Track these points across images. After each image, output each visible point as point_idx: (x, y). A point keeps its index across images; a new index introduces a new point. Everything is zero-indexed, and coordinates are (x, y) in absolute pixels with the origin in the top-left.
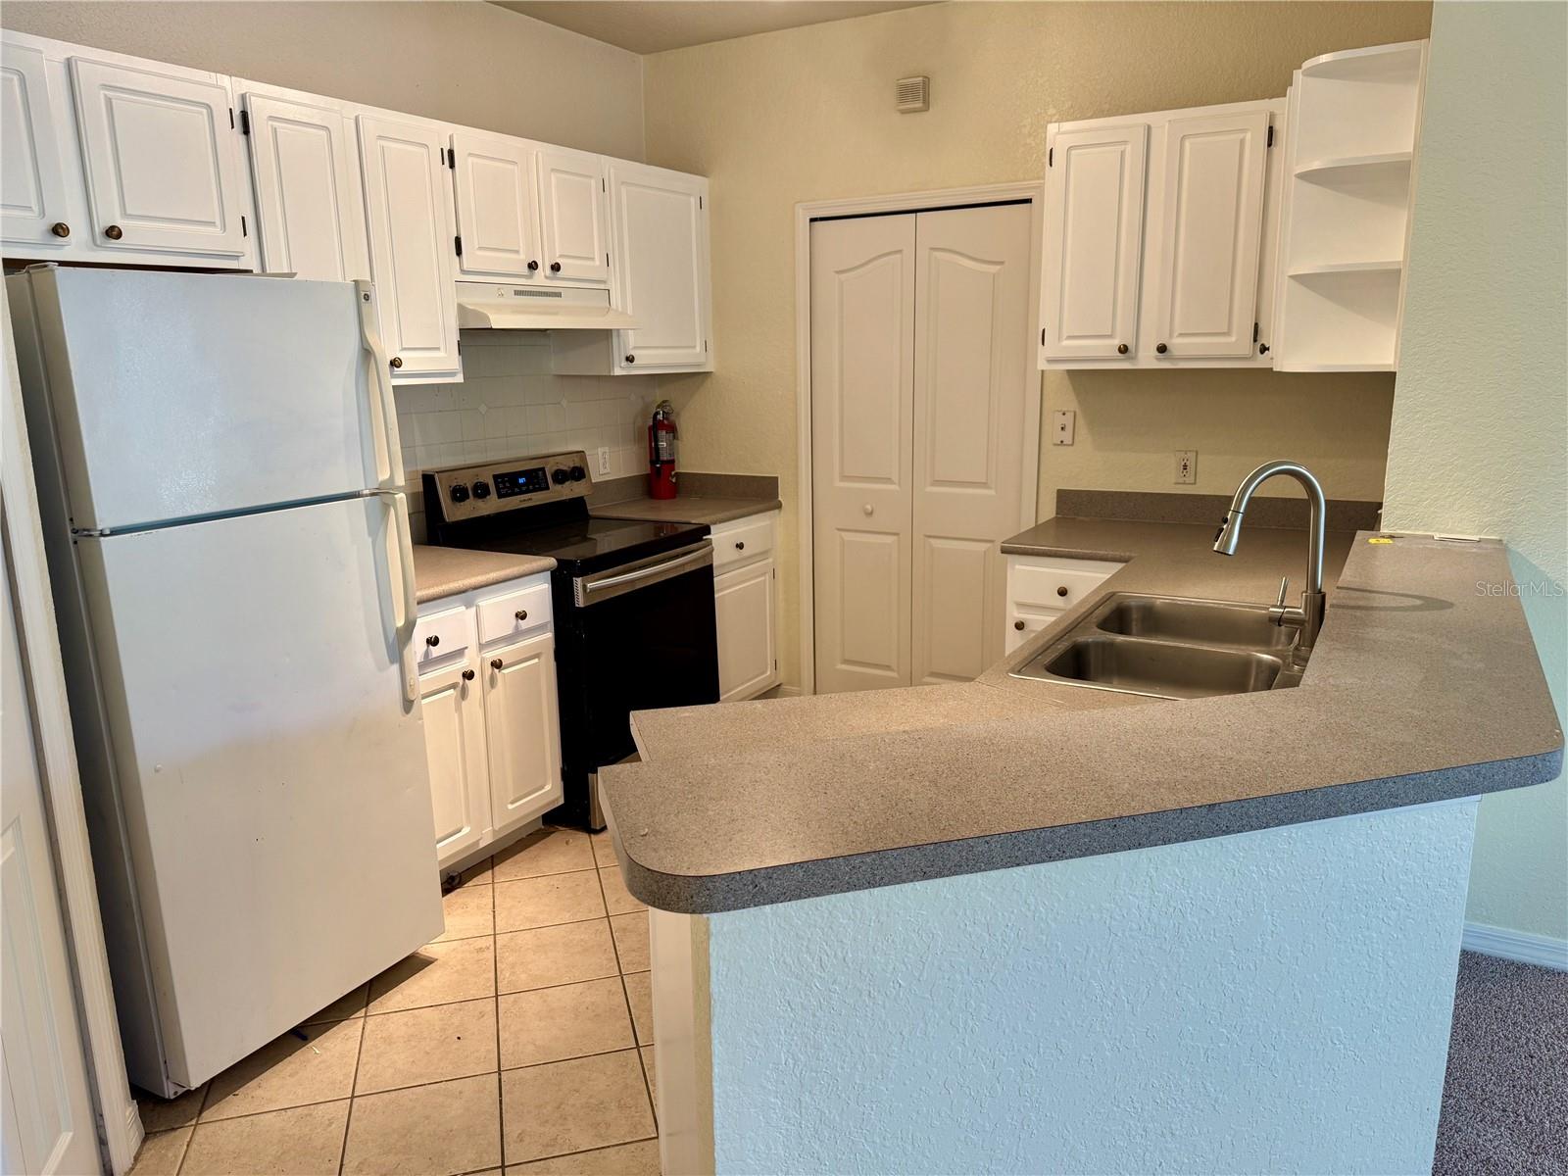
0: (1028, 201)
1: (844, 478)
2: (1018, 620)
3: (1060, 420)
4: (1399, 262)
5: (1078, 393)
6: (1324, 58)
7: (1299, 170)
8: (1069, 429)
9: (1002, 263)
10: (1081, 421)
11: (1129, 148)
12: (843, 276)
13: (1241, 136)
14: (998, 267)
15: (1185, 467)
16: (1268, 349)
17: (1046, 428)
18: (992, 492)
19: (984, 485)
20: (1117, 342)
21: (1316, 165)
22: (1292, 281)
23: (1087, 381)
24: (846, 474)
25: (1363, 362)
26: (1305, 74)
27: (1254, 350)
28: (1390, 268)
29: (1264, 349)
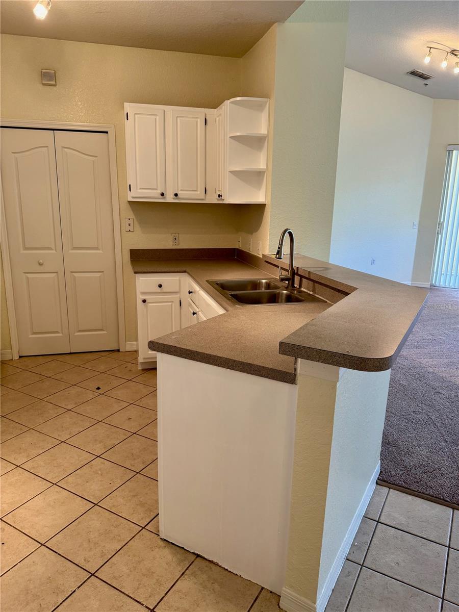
0: (107, 132)
1: (26, 249)
2: (143, 299)
3: (128, 222)
4: (265, 169)
5: (133, 210)
6: (238, 99)
7: (232, 135)
8: (132, 225)
9: (96, 156)
10: (136, 223)
11: (158, 118)
12: (16, 155)
13: (196, 120)
14: (94, 158)
15: (175, 239)
16: (219, 195)
17: (122, 224)
18: (101, 252)
19: (97, 249)
20: (159, 192)
21: (238, 134)
22: (230, 173)
23: (138, 206)
24: (27, 247)
25: (258, 201)
26: (231, 103)
27: (205, 197)
28: (261, 170)
29: (220, 196)
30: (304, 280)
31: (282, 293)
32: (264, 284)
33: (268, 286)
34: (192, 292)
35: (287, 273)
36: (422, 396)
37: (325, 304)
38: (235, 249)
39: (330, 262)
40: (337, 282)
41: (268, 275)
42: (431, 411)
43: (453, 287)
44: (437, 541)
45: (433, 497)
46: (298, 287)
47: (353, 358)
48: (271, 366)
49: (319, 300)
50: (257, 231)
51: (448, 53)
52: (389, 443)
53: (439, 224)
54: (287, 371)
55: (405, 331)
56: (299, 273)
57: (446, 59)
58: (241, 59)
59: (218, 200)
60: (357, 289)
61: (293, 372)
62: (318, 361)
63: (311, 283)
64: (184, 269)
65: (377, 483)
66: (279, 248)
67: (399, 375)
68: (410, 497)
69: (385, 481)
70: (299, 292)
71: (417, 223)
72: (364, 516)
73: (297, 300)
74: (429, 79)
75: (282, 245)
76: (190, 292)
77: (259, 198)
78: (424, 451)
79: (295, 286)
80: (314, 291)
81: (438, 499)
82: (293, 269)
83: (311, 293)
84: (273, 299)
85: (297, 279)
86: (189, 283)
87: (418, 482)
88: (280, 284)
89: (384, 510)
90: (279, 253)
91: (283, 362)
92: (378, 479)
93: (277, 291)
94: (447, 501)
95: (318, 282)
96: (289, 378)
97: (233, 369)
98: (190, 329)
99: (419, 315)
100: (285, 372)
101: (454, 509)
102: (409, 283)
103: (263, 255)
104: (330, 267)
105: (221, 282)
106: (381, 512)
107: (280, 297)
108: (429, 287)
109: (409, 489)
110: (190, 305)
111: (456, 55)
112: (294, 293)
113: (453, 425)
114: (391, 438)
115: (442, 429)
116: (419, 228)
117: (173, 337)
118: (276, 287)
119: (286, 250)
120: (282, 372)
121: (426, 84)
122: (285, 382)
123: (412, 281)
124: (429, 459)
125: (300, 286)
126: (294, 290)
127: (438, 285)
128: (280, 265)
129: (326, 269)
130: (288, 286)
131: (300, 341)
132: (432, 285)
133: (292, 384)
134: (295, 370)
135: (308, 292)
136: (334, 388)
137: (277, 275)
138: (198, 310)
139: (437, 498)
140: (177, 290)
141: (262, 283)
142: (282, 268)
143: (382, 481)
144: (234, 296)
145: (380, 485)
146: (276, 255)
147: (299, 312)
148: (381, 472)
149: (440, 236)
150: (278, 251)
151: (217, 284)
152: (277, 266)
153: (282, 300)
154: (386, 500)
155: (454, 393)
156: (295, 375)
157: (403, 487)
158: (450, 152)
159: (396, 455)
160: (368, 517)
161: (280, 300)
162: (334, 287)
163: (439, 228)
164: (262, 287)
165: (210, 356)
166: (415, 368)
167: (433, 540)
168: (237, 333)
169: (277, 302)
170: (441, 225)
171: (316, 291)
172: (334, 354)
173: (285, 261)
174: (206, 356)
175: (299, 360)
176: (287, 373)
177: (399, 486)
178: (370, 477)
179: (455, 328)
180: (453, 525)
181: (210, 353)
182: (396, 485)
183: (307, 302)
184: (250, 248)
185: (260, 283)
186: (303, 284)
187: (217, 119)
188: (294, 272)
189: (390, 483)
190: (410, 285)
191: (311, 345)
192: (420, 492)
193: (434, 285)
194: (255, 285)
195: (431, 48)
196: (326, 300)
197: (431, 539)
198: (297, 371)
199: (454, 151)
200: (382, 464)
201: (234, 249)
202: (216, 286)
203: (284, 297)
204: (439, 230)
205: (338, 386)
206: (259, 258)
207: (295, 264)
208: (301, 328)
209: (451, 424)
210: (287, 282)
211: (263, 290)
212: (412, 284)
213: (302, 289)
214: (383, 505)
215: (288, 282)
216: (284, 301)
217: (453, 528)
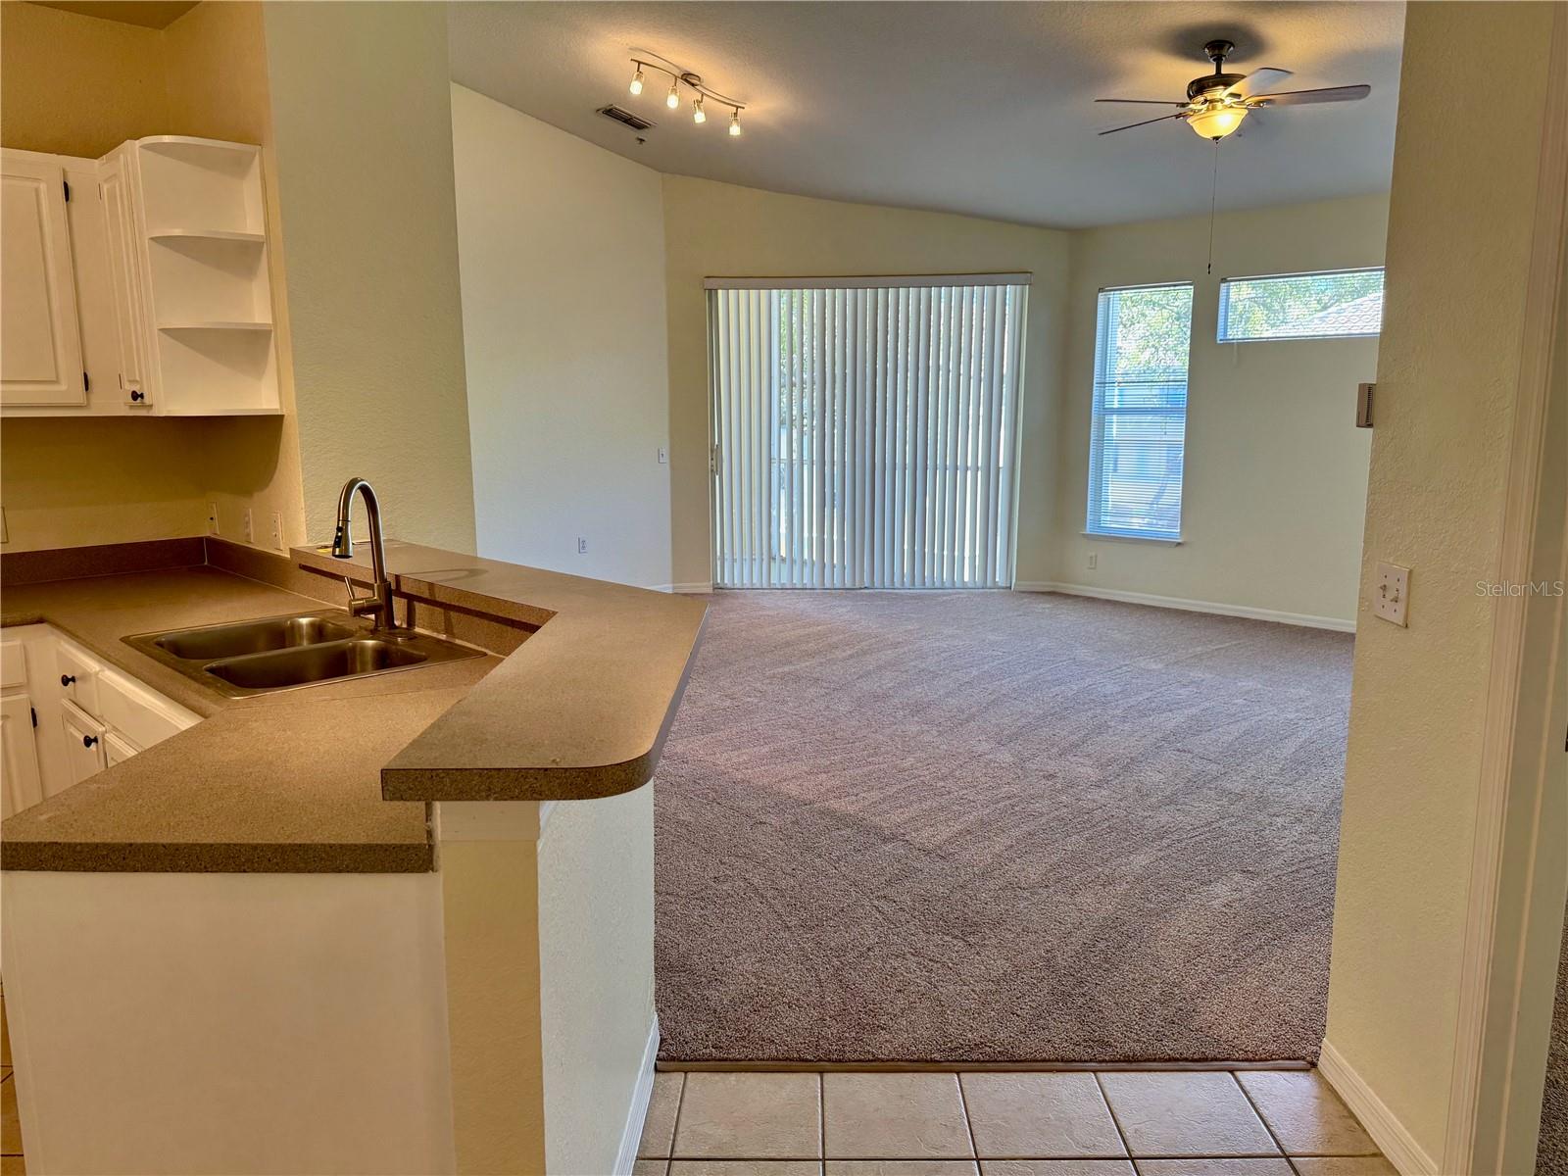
4: (268, 325)
6: (167, 139)
7: (157, 234)
13: (35, 185)
16: (134, 393)
21: (177, 232)
22: (161, 334)
25: (259, 407)
26: (144, 147)
27: (88, 399)
28: (258, 328)
29: (135, 396)
30: (419, 607)
31: (363, 648)
32: (305, 627)
33: (319, 632)
34: (73, 679)
35: (368, 593)
36: (726, 837)
37: (483, 661)
38: (201, 539)
39: (479, 556)
40: (506, 602)
41: (315, 603)
42: (750, 867)
43: (758, 586)
44: (799, 1155)
45: (780, 1060)
46: (405, 626)
47: (568, 774)
48: (363, 840)
49: (465, 653)
50: (267, 486)
51: (676, 77)
52: (671, 968)
53: (712, 451)
54: (407, 842)
55: (670, 695)
56: (404, 589)
57: (674, 91)
58: (162, 32)
59: (131, 407)
60: (554, 613)
61: (426, 842)
62: (487, 798)
63: (438, 610)
64: (37, 613)
65: (656, 1070)
66: (339, 529)
67: (674, 802)
68: (733, 1078)
69: (673, 1059)
70: (410, 639)
71: (665, 450)
72: (638, 1158)
73: (409, 660)
74: (646, 130)
75: (346, 520)
76: (66, 681)
77: (261, 399)
78: (748, 963)
79: (397, 623)
80: (448, 630)
81: (789, 1063)
82: (383, 580)
83: (443, 637)
84: (339, 665)
85: (399, 606)
86: (59, 653)
87: (743, 1038)
88: (352, 624)
89: (680, 1129)
90: (340, 541)
91: (396, 821)
92: (658, 1059)
93: (349, 643)
94: (807, 1060)
95: (456, 608)
96: (415, 858)
97: (254, 871)
98: (94, 787)
99: (693, 655)
100: (401, 846)
101: (821, 1072)
102: (667, 588)
103: (292, 550)
104: (479, 567)
105: (170, 638)
106: (675, 1135)
107: (358, 657)
108: (710, 590)
109: (726, 1060)
110: (70, 718)
111: (693, 85)
112: (396, 644)
113: (797, 889)
114: (674, 952)
115: (777, 901)
116: (671, 461)
117: (43, 818)
118: (342, 634)
119: (358, 532)
120: (395, 847)
121: (642, 140)
122: (404, 872)
123: (673, 582)
124: (758, 978)
125: (411, 622)
126: (395, 636)
127: (729, 586)
128: (347, 574)
129: (473, 573)
130: (376, 625)
131: (436, 758)
132: (716, 587)
133: (426, 871)
134: (430, 834)
135: (435, 635)
136: (531, 855)
137: (340, 601)
138: (103, 729)
139: (787, 1059)
140: (22, 680)
141: (300, 626)
142: (354, 582)
143: (669, 1061)
144: (219, 672)
145: (664, 1072)
146: (334, 547)
147: (419, 690)
148: (662, 1041)
149: (717, 477)
150: (337, 537)
151: (160, 644)
152: (340, 578)
153: (363, 664)
154: (681, 1102)
155: (790, 818)
156: (431, 847)
157: (715, 1060)
158: (712, 293)
159: (690, 991)
160: (648, 1155)
161: (359, 668)
162: (500, 614)
163: (712, 459)
164: (301, 637)
165: (177, 847)
166: (704, 778)
167: (791, 1155)
168: (247, 770)
169: (353, 672)
170: (716, 451)
171: (455, 631)
172: (522, 773)
173: (360, 561)
174: (161, 850)
175: (438, 806)
176: (409, 847)
177: (707, 1060)
178: (640, 1060)
179: (774, 676)
180: (826, 1108)
181: (175, 841)
182: (698, 1060)
183: (434, 661)
184: (248, 535)
185: (295, 628)
186: (417, 616)
187: (105, 188)
188: (390, 590)
189: (685, 1060)
190: (670, 591)
191: (465, 762)
192: (750, 1060)
193: (721, 586)
194: (280, 634)
195: (639, 63)
196: (483, 650)
197: (785, 1155)
198: (435, 835)
199: (720, 292)
200: (661, 1020)
201: (199, 541)
202: (158, 651)
203: (369, 657)
204: (714, 462)
205: (539, 848)
206: (282, 560)
207: (390, 568)
208: (433, 726)
209: (793, 887)
210: (373, 616)
211: (305, 645)
212: (674, 588)
213: (418, 630)
214: (675, 1116)
215: (376, 617)
216: (370, 666)
217: (826, 1114)
